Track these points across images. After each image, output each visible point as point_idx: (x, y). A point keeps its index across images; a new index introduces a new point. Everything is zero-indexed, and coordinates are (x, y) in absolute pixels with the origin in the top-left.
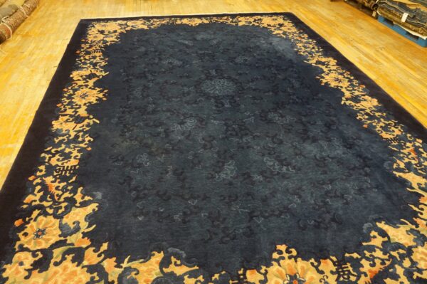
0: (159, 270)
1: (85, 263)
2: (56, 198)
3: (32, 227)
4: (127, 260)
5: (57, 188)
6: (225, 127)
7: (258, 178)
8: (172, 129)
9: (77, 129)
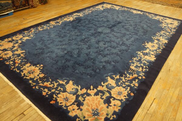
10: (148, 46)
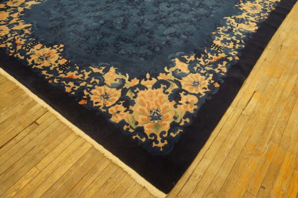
10: (244, 8)
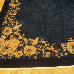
0: (38, 42)
1: (19, 39)
2: (11, 23)
3: (5, 29)
4: (29, 39)
5: (11, 20)
6: (56, 7)
7: (65, 20)
8: (41, 6)
9: (16, 6)
